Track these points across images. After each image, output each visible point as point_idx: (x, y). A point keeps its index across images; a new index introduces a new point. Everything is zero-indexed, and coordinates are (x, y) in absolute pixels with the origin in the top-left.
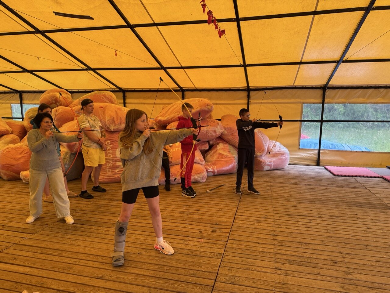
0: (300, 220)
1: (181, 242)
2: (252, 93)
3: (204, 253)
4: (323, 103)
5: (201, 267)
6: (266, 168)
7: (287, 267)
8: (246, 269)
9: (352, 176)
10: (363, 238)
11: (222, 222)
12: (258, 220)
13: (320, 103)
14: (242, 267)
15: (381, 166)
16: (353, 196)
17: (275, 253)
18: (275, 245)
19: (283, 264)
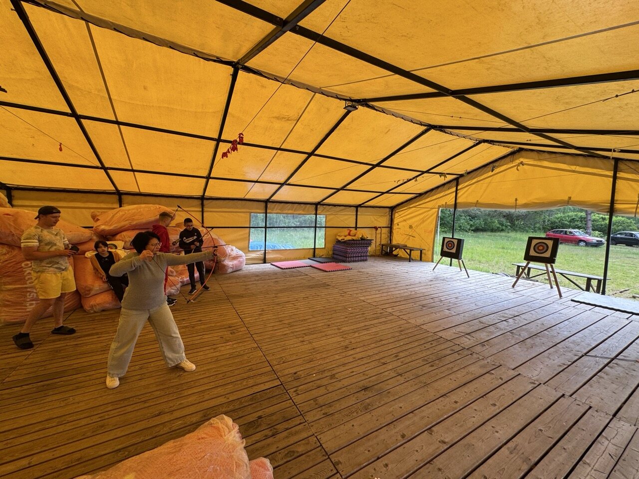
0: (287, 306)
1: (212, 351)
2: (205, 202)
3: (242, 352)
4: (266, 213)
5: (250, 362)
6: (230, 270)
7: (306, 338)
8: (283, 350)
9: (294, 268)
10: (330, 307)
11: (233, 324)
12: (259, 314)
13: (263, 213)
14: (280, 349)
15: (304, 258)
16: (304, 281)
17: (292, 332)
18: (287, 327)
19: (303, 337)
